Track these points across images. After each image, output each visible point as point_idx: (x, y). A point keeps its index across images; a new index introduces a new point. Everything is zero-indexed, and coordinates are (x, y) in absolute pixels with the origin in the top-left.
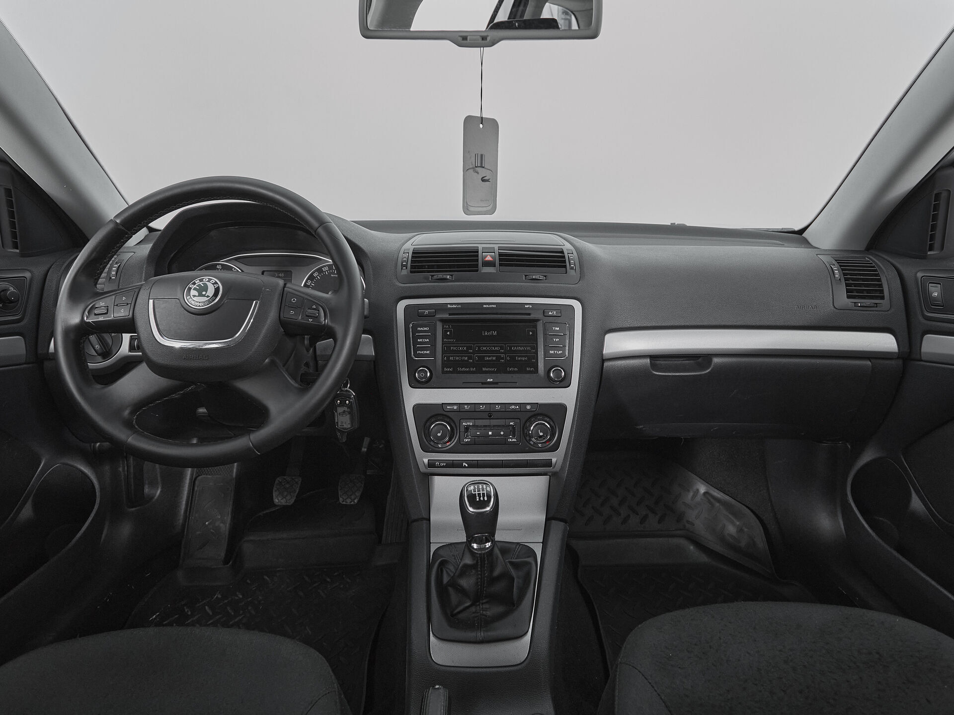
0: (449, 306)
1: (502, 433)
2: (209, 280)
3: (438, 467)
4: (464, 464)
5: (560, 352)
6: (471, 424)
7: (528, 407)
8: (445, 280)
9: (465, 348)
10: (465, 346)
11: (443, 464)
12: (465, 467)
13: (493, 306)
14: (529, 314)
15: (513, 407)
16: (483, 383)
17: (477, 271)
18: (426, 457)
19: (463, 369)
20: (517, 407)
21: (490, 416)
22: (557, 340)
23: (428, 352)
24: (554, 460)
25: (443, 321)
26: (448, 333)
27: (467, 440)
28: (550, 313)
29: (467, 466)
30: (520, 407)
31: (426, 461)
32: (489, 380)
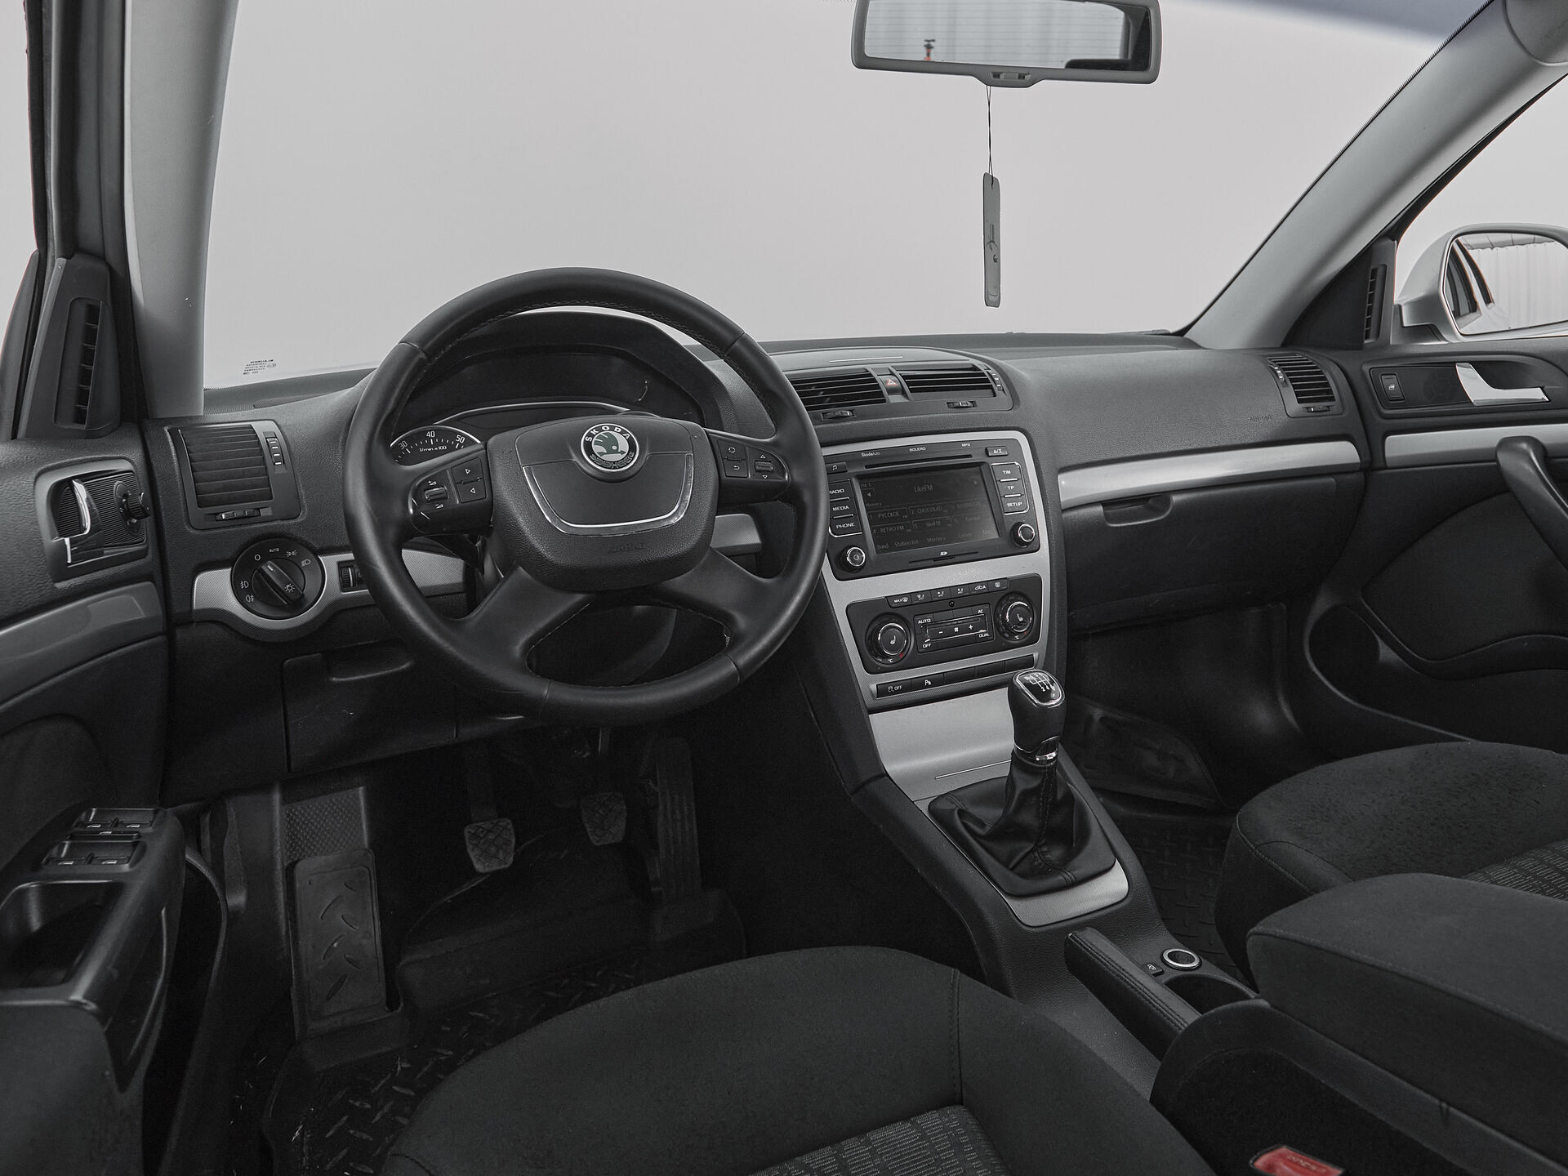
0: (863, 455)
1: (971, 627)
2: (612, 429)
3: (892, 693)
4: (927, 682)
5: (1019, 504)
6: (929, 621)
7: (998, 585)
8: (842, 418)
9: (897, 514)
10: (896, 511)
11: (898, 688)
12: (928, 686)
13: (922, 449)
14: (969, 456)
15: (979, 587)
16: (935, 560)
17: (884, 401)
18: (872, 682)
19: (902, 544)
20: (984, 587)
21: (953, 605)
22: (1012, 487)
23: (852, 525)
24: (1035, 655)
25: (861, 477)
26: (869, 495)
27: (926, 646)
28: (995, 452)
29: (930, 683)
30: (987, 588)
31: (873, 687)
32: (942, 554)
